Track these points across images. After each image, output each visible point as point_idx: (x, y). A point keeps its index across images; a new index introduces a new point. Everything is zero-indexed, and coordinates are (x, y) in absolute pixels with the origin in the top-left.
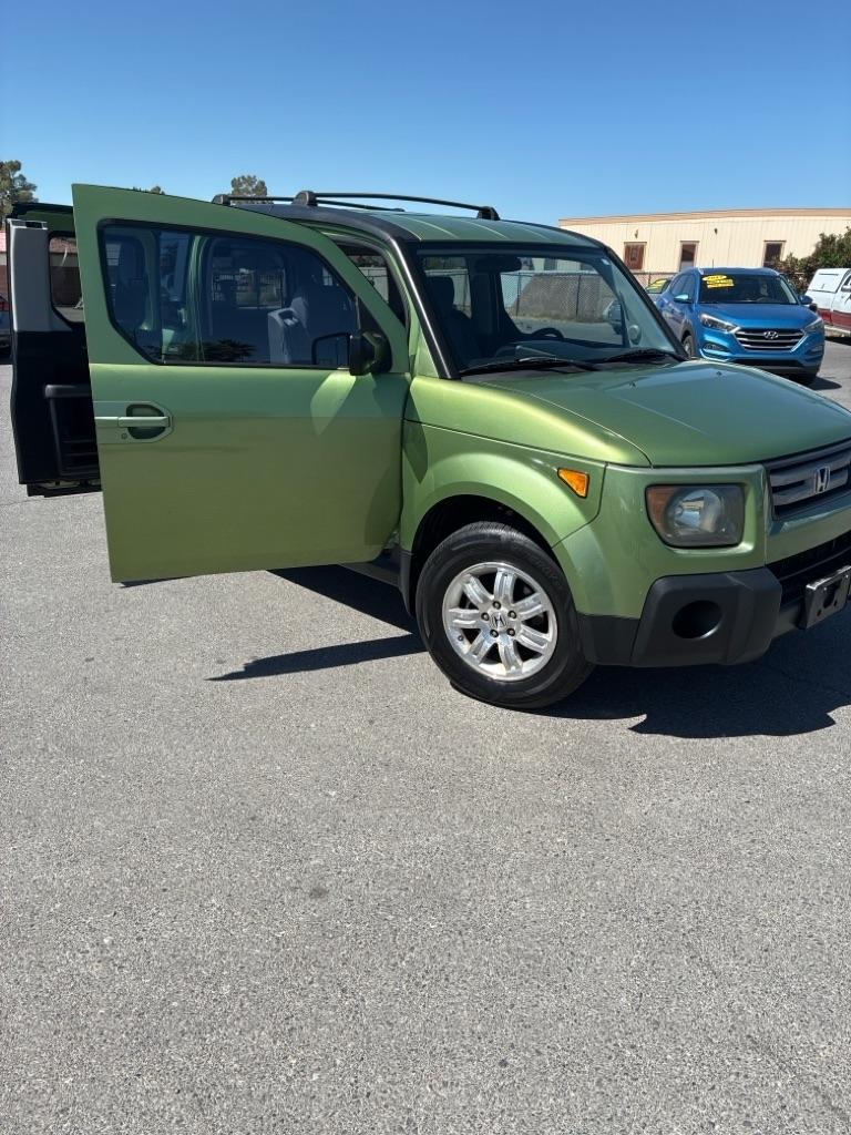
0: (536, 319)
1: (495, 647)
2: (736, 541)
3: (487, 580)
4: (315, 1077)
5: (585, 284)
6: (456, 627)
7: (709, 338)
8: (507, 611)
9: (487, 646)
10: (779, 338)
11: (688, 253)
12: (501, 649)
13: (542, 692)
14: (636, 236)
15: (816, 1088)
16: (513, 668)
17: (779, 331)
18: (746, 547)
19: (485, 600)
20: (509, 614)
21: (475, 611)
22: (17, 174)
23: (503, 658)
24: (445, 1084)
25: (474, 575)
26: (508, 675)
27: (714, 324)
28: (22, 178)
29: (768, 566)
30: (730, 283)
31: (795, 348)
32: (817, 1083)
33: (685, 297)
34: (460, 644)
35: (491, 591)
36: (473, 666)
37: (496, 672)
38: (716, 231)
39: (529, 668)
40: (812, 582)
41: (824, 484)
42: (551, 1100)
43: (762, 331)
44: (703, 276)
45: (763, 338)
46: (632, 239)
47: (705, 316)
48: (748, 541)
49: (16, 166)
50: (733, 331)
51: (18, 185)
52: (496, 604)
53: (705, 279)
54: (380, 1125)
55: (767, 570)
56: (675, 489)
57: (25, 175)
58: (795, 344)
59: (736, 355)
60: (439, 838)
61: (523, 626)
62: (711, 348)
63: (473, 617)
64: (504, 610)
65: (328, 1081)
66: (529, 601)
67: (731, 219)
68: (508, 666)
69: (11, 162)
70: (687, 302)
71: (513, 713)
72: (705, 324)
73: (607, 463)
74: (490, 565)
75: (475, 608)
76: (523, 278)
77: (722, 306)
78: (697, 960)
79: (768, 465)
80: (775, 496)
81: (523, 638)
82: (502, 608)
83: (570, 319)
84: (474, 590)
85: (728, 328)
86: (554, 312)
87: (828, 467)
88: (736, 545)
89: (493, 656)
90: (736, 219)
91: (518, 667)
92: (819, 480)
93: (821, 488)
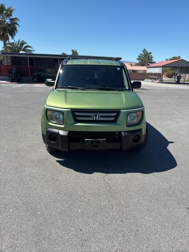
22: (150, 55)
49: (150, 53)
51: (150, 57)
57: (152, 55)
87: (100, 115)
92: (94, 117)
93: (96, 119)
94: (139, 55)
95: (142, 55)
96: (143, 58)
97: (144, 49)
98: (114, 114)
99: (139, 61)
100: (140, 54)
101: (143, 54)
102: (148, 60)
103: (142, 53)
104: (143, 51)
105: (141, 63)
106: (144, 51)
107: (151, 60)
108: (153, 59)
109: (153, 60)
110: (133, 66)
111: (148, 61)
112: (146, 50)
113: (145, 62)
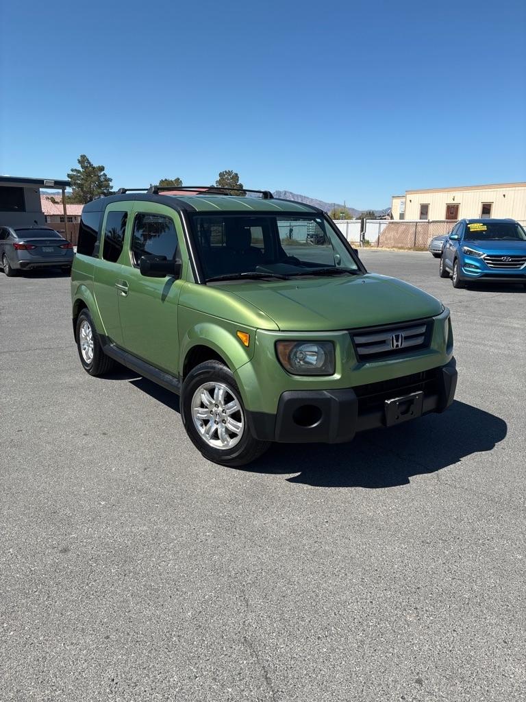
0: (388, 249)
1: (216, 431)
2: (332, 372)
3: (211, 392)
4: (12, 633)
5: (419, 228)
6: (198, 419)
7: (467, 261)
8: (222, 409)
9: (213, 429)
10: (512, 261)
11: (486, 209)
12: (219, 432)
13: (238, 456)
14: (454, 200)
15: (264, 667)
16: (226, 442)
17: (511, 257)
18: (337, 376)
19: (211, 403)
20: (223, 412)
21: (207, 410)
22: (102, 173)
23: (220, 437)
24: (72, 644)
25: (206, 389)
26: (224, 446)
27: (471, 252)
28: (105, 175)
29: (353, 388)
30: (485, 228)
31: (523, 267)
32: (266, 664)
33: (456, 237)
34: (200, 428)
35: (213, 397)
36: (207, 441)
37: (216, 444)
38: (504, 196)
39: (232, 443)
40: (389, 399)
41: (400, 344)
42: (120, 657)
43: (501, 256)
44: (469, 224)
45: (501, 261)
46: (451, 201)
47: (466, 248)
48: (339, 373)
49: (102, 169)
50: (482, 257)
51: (102, 179)
52: (216, 405)
53: (469, 226)
54: (30, 657)
55: (352, 390)
56: (295, 343)
57: (106, 173)
58: (522, 264)
59: (485, 271)
60: (145, 528)
61: (229, 418)
62: (469, 267)
63: (206, 413)
64: (220, 409)
65: (16, 636)
66: (231, 404)
67: (514, 188)
68: (223, 442)
69: (99, 167)
70: (458, 240)
71: (226, 468)
72: (466, 252)
73: (258, 328)
74: (212, 383)
75: (206, 408)
76: (382, 225)
77: (477, 242)
78: (242, 598)
79: (351, 331)
80: (358, 349)
81: (229, 425)
82: (220, 408)
83: (410, 249)
84: (205, 397)
85: (479, 255)
86: (400, 245)
87: (403, 334)
88: (332, 375)
89: (216, 436)
90: (517, 188)
91: (227, 441)
92: (395, 341)
93: (397, 346)
94: (71, 173)
95: (78, 171)
96: (84, 182)
97: (81, 156)
98: (423, 330)
99: (73, 189)
100: (72, 170)
101: (81, 170)
102: (100, 186)
103: (79, 167)
104: (79, 162)
105: (80, 196)
106: (83, 160)
107: (108, 186)
108: (111, 184)
109: (112, 187)
110: (57, 203)
111: (99, 191)
112: (88, 160)
113: (91, 193)
